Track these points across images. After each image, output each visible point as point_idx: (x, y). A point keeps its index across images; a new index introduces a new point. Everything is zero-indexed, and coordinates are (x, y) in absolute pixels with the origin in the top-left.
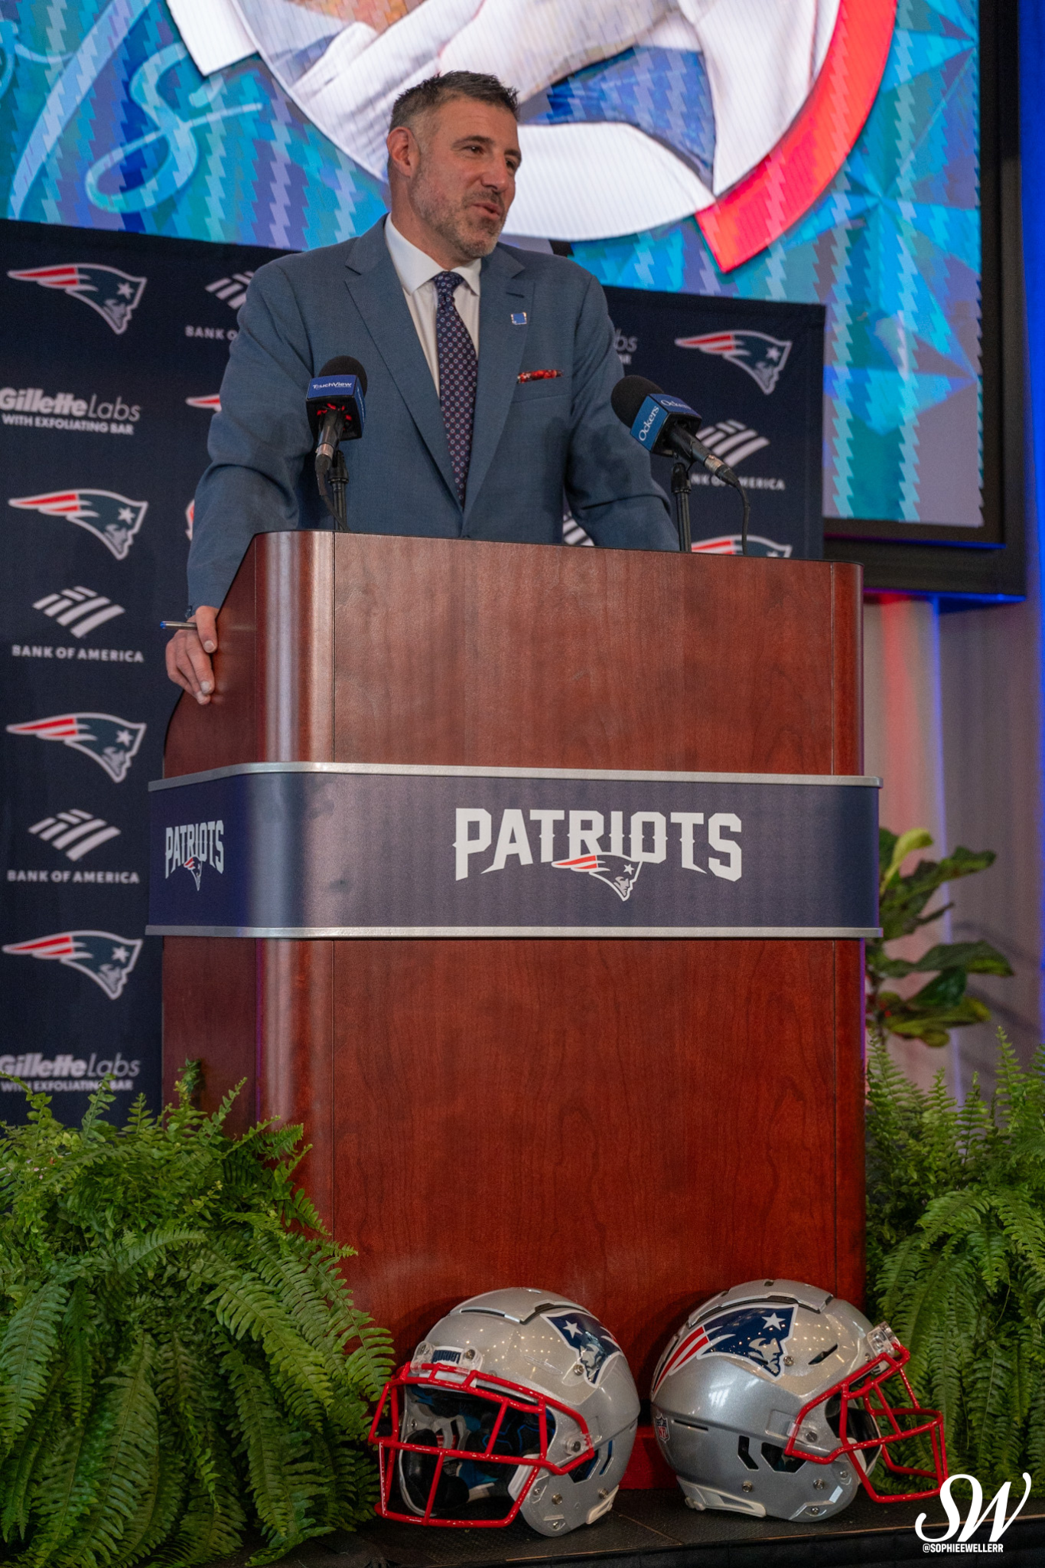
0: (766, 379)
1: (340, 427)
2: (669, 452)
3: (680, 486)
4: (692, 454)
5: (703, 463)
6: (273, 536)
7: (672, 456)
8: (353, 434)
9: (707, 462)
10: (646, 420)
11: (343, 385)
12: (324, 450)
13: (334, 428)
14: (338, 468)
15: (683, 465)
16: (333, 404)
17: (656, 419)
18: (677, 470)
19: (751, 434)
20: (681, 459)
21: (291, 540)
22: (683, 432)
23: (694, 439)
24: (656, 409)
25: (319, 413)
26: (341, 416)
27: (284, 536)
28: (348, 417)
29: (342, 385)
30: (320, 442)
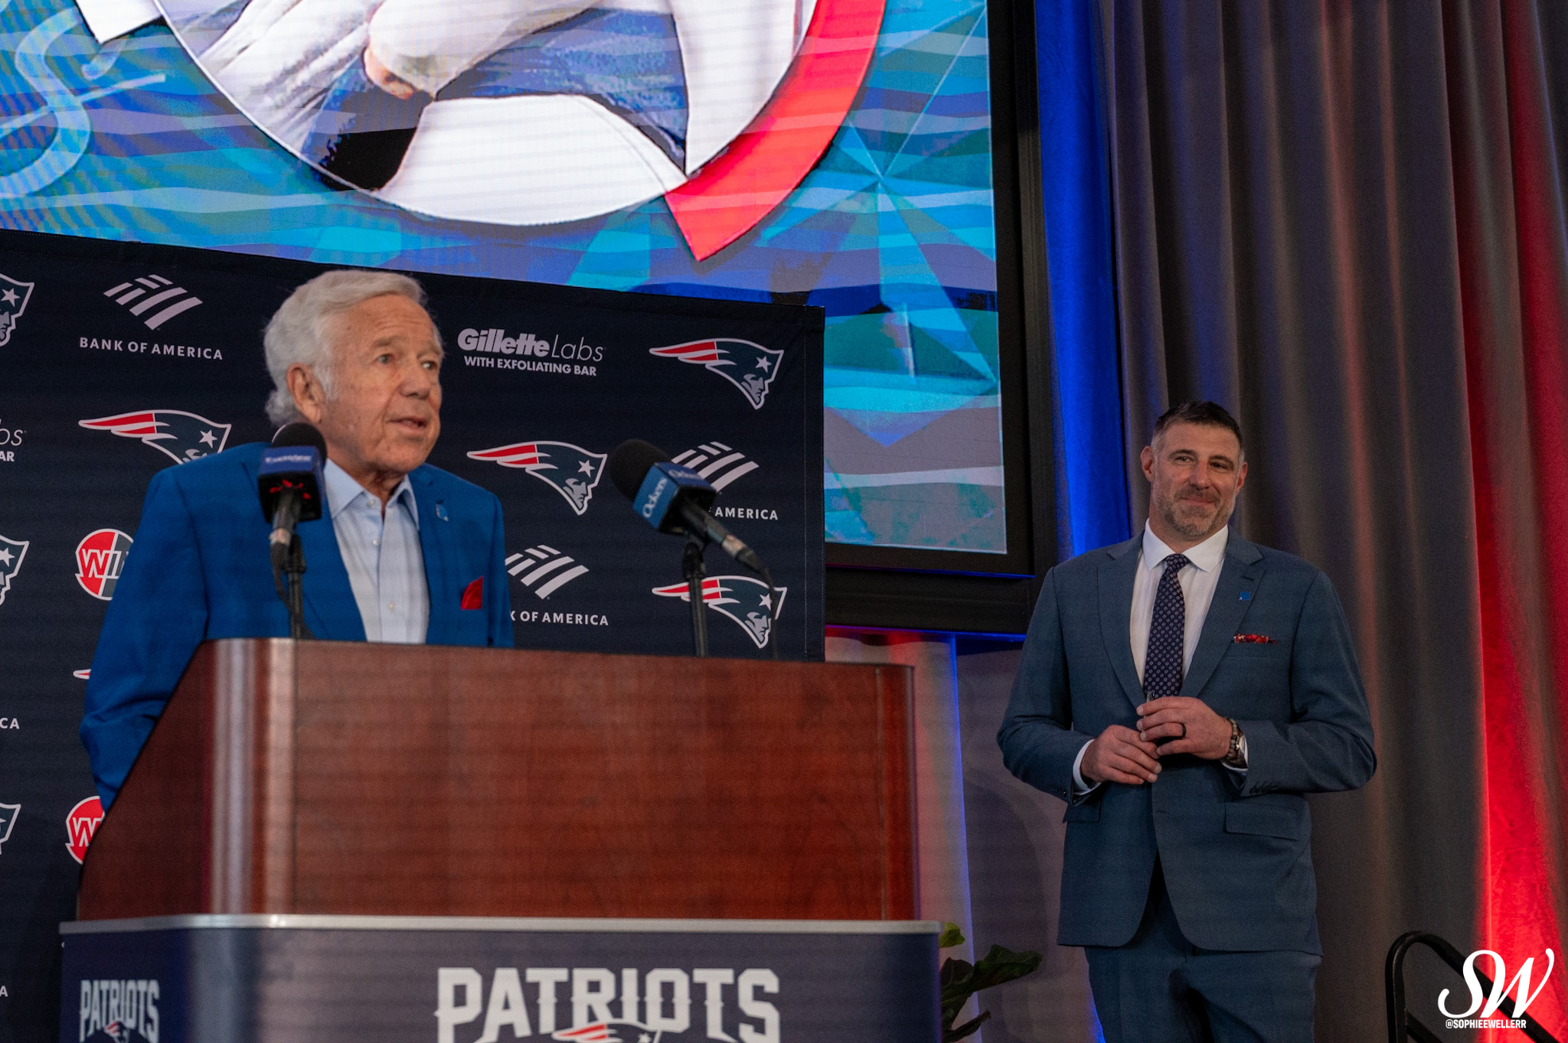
0: (755, 392)
1: (297, 508)
2: (678, 530)
3: (692, 572)
4: (706, 534)
5: (720, 545)
6: (222, 644)
7: (681, 535)
8: (312, 515)
9: (726, 544)
10: (652, 492)
11: (300, 458)
12: (279, 536)
13: (291, 509)
14: (295, 555)
15: (696, 546)
16: (289, 480)
17: (664, 493)
18: (689, 552)
19: (739, 456)
20: (694, 539)
21: (245, 649)
22: (697, 508)
23: (707, 517)
24: (664, 481)
25: (273, 490)
26: (298, 495)
27: (237, 644)
28: (307, 496)
29: (298, 458)
30: (275, 526)
